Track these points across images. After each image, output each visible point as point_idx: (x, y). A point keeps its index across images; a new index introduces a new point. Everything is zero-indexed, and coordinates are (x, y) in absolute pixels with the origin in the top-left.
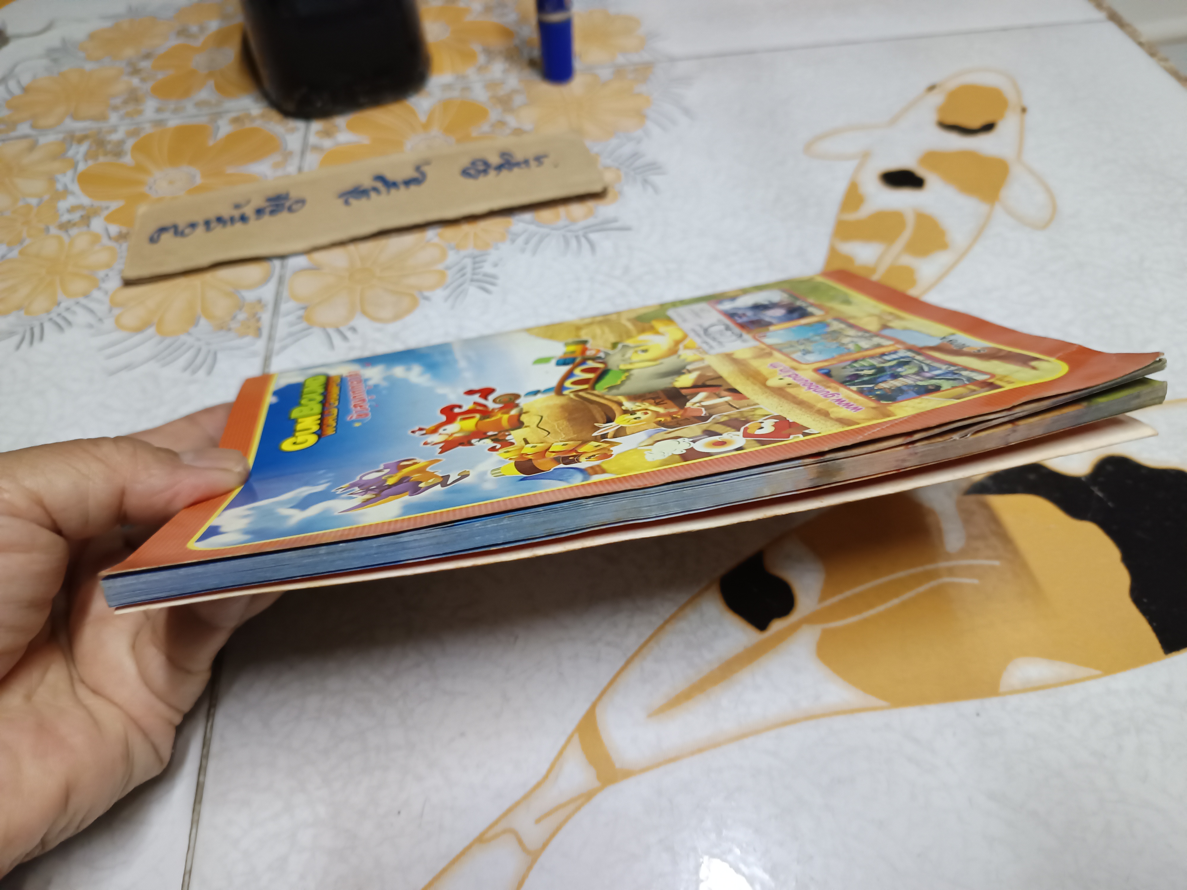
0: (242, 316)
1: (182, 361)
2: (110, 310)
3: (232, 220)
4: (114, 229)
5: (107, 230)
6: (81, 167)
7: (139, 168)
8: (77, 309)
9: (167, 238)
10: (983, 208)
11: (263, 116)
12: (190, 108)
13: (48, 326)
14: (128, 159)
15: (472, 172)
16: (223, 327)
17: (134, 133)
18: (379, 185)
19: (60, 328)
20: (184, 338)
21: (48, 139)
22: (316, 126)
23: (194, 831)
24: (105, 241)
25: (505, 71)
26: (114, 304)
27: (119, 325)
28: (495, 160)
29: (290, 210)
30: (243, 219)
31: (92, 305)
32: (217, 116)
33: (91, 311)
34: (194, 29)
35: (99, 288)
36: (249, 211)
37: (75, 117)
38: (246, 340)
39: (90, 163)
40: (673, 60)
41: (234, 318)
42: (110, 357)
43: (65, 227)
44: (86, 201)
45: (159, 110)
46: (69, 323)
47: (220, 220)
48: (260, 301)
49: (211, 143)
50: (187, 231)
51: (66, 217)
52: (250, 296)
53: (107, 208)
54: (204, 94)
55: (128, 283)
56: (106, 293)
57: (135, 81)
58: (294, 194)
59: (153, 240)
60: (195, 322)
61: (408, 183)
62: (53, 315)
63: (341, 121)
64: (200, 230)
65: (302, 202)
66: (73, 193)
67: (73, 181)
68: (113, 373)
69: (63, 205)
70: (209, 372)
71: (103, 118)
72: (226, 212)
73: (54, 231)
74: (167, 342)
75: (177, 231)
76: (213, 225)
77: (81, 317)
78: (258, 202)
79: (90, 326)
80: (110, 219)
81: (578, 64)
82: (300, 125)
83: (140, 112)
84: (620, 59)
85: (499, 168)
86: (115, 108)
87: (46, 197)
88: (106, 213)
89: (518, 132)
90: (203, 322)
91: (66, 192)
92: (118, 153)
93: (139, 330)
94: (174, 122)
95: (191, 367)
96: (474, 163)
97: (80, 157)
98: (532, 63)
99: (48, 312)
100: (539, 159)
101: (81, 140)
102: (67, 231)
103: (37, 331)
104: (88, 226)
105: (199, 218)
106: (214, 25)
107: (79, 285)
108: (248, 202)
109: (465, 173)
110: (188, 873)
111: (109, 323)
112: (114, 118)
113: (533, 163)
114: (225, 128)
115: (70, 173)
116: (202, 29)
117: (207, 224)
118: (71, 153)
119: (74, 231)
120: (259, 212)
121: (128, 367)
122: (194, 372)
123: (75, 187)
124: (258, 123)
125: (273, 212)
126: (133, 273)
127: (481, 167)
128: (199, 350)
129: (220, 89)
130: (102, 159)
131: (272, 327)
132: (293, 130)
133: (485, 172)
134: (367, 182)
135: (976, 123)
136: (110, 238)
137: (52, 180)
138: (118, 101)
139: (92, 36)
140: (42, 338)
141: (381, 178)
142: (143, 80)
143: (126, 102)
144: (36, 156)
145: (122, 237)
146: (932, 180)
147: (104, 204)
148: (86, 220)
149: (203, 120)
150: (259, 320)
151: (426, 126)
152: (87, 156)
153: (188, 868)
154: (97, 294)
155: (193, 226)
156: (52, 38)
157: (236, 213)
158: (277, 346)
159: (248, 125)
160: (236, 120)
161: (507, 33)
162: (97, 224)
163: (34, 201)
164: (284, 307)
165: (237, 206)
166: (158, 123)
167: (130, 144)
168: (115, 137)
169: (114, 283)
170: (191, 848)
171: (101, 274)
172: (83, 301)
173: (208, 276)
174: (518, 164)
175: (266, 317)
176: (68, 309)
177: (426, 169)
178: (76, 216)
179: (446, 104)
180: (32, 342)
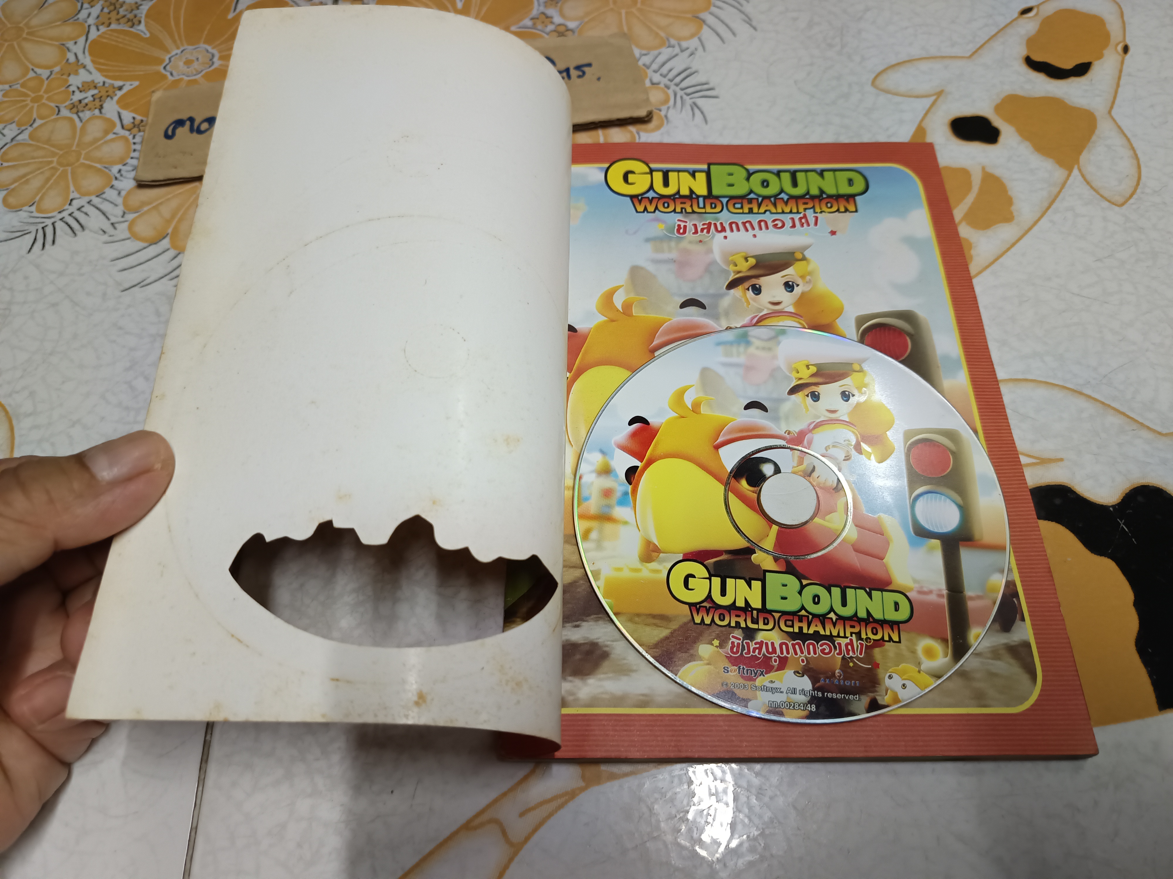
2: (124, 214)
4: (127, 116)
5: (120, 117)
6: (93, 34)
7: (154, 41)
8: (89, 209)
9: (182, 133)
10: (1059, 174)
13: (60, 227)
14: (141, 29)
19: (72, 230)
23: (200, 789)
24: (118, 129)
26: (127, 207)
27: (132, 233)
31: (105, 207)
33: (103, 213)
35: (112, 187)
39: (102, 29)
42: (124, 270)
43: (76, 108)
44: (99, 78)
46: (81, 225)
51: (78, 96)
53: (120, 89)
55: (141, 184)
56: (119, 193)
59: (168, 135)
62: (65, 215)
66: (84, 67)
67: (84, 51)
68: (124, 289)
69: (75, 81)
75: (193, 126)
77: (93, 220)
79: (103, 231)
80: (123, 102)
87: (58, 69)
88: (119, 95)
91: (78, 65)
92: (131, 20)
93: (153, 241)
97: (91, 21)
99: (60, 209)
100: (582, 69)
101: (92, 3)
102: (78, 113)
103: (49, 232)
104: (101, 109)
107: (92, 181)
110: (194, 830)
111: (122, 229)
115: (81, 42)
119: (85, 114)
121: (142, 284)
123: (87, 60)
126: (146, 174)
135: (1068, 65)
136: (123, 125)
137: (63, 48)
140: (54, 240)
144: (45, 16)
145: (137, 126)
146: (1008, 133)
147: (115, 84)
148: (97, 101)
153: (194, 825)
154: (110, 193)
162: (110, 108)
167: (143, 9)
169: (127, 182)
170: (198, 805)
171: (115, 170)
172: (96, 201)
176: (79, 209)
178: (87, 96)
180: (44, 244)
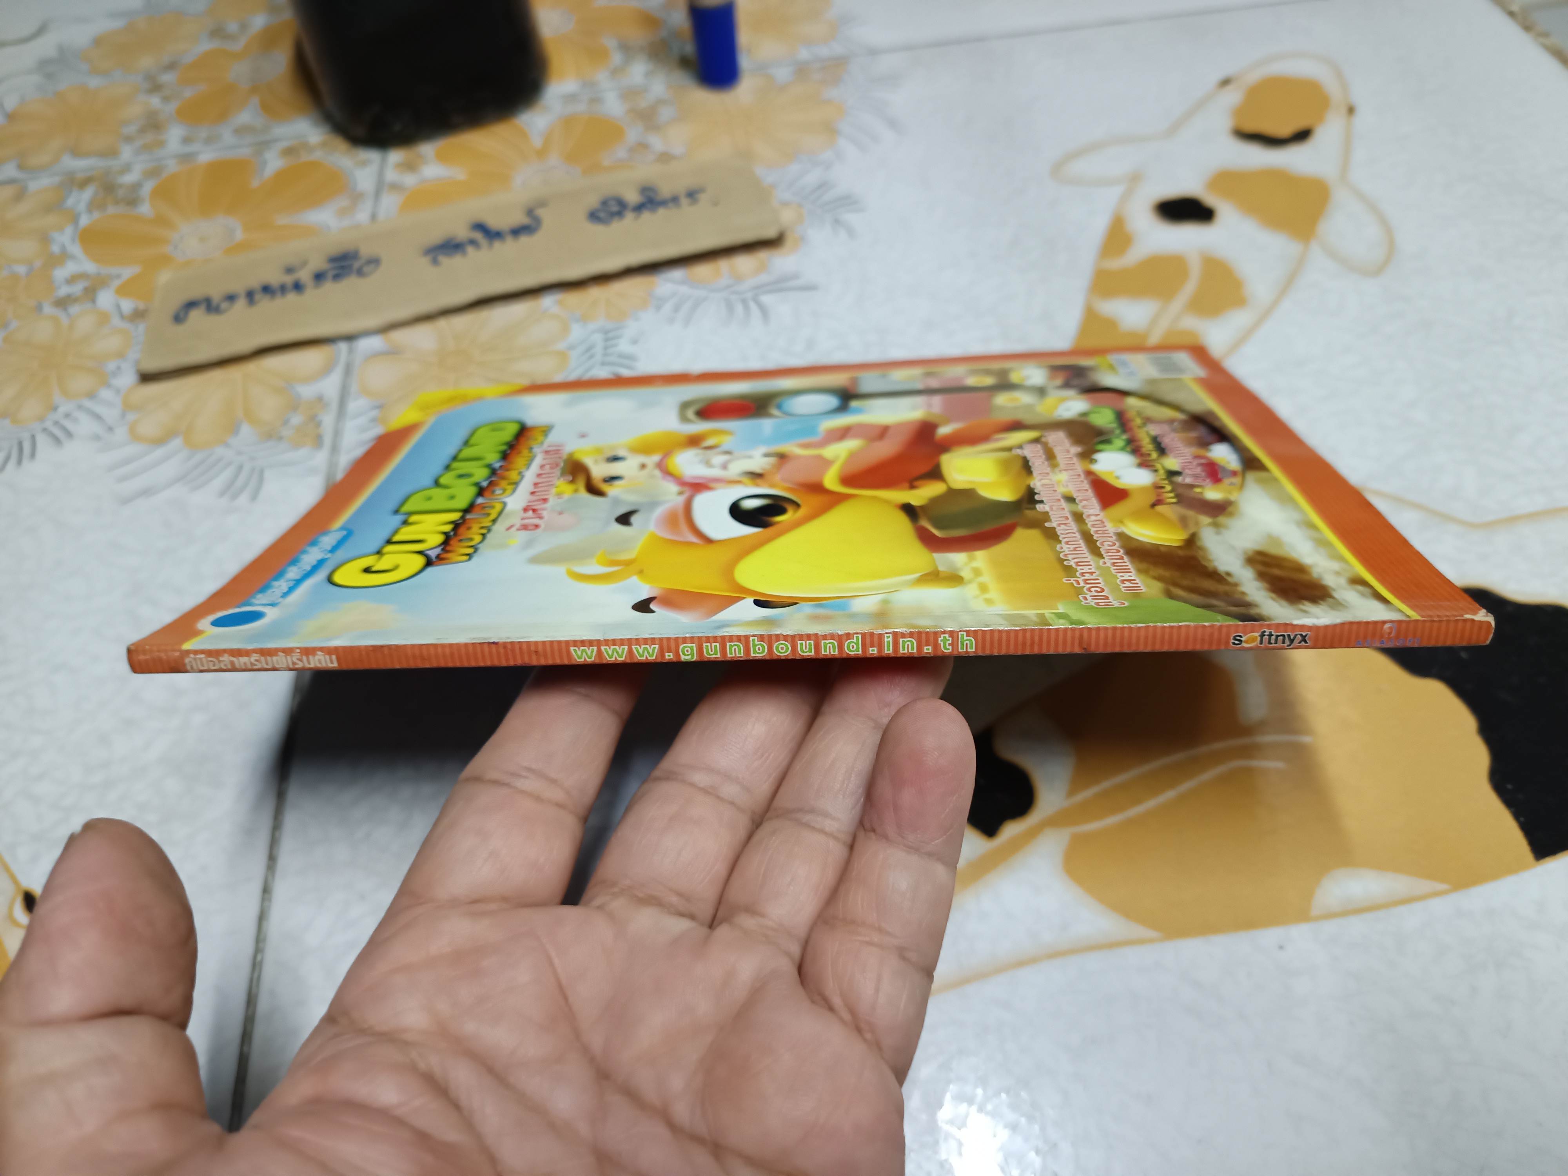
0: (296, 420)
1: (218, 483)
2: (123, 415)
3: (283, 289)
4: (127, 305)
5: (118, 307)
6: (84, 221)
7: (161, 221)
8: (80, 415)
9: (196, 316)
10: (1293, 248)
11: (324, 145)
12: (227, 136)
13: (41, 439)
14: (145, 209)
15: (602, 215)
16: (271, 435)
17: (153, 173)
18: (478, 236)
19: (57, 441)
20: (220, 451)
21: (41, 184)
22: (395, 156)
24: (116, 321)
25: (648, 74)
26: (128, 407)
27: (134, 436)
28: (632, 197)
29: (360, 272)
30: (298, 287)
31: (100, 409)
32: (262, 146)
33: (98, 417)
34: (233, 27)
35: (109, 386)
36: (305, 275)
37: (76, 153)
38: (303, 452)
39: (96, 215)
40: (873, 52)
41: (286, 422)
42: (123, 479)
43: (63, 303)
44: (89, 267)
45: (186, 140)
46: (69, 434)
47: (267, 289)
48: (320, 398)
49: (255, 183)
50: (224, 305)
51: (64, 291)
52: (307, 391)
53: (118, 276)
54: (246, 116)
55: (146, 378)
56: (118, 391)
57: (155, 101)
58: (365, 251)
59: (178, 318)
60: (235, 430)
61: (517, 232)
62: (48, 424)
63: (428, 149)
64: (241, 304)
65: (375, 262)
66: (72, 257)
67: (73, 240)
68: (127, 501)
69: (61, 273)
70: (254, 497)
71: (112, 153)
72: (275, 278)
73: (48, 309)
74: (198, 457)
75: (210, 306)
76: (257, 297)
77: (84, 426)
78: (317, 263)
79: (97, 438)
80: (123, 291)
81: (745, 62)
82: (373, 156)
83: (161, 144)
84: (804, 54)
85: (639, 208)
86: (129, 139)
87: (38, 264)
88: (116, 283)
89: (665, 158)
90: (246, 429)
91: (64, 256)
92: (133, 201)
93: (160, 441)
94: (206, 156)
95: (230, 491)
96: (603, 201)
97: (82, 207)
98: (684, 63)
99: (41, 419)
100: (692, 195)
101: (83, 184)
102: (65, 309)
103: (27, 447)
104: (93, 301)
105: (239, 287)
106: (259, 21)
107: (81, 382)
108: (304, 264)
109: (593, 214)
111: (121, 433)
112: (127, 153)
113: (684, 201)
114: (274, 163)
115: (69, 230)
116: (244, 27)
117: (250, 295)
118: (70, 202)
119: (74, 309)
120: (319, 277)
121: (147, 492)
122: (235, 497)
123: (76, 249)
124: (318, 155)
125: (337, 277)
126: (153, 365)
127: (615, 208)
128: (240, 468)
129: (267, 109)
130: (111, 210)
131: (338, 433)
132: (364, 164)
133: (620, 214)
134: (462, 233)
135: (1284, 130)
136: (122, 316)
137: (45, 239)
138: (131, 129)
139: (98, 42)
140: (33, 455)
141: (480, 227)
142: (166, 99)
143: (142, 131)
144: (24, 207)
145: (138, 315)
146: (1225, 210)
147: (114, 270)
148: (90, 293)
149: (244, 152)
150: (319, 424)
151: (542, 153)
152: (92, 206)
154: (106, 394)
155: (231, 298)
156: (45, 46)
157: (289, 279)
159: (305, 158)
160: (289, 152)
161: (649, 21)
162: (106, 299)
163: (21, 269)
164: (353, 406)
165: (289, 270)
166: (186, 158)
167: (148, 187)
168: (129, 178)
169: (127, 378)
171: (111, 366)
172: (88, 404)
173: (251, 367)
174: (664, 203)
175: (328, 420)
176: (67, 416)
177: (540, 212)
178: (77, 289)
179: (568, 122)
180: (20, 462)
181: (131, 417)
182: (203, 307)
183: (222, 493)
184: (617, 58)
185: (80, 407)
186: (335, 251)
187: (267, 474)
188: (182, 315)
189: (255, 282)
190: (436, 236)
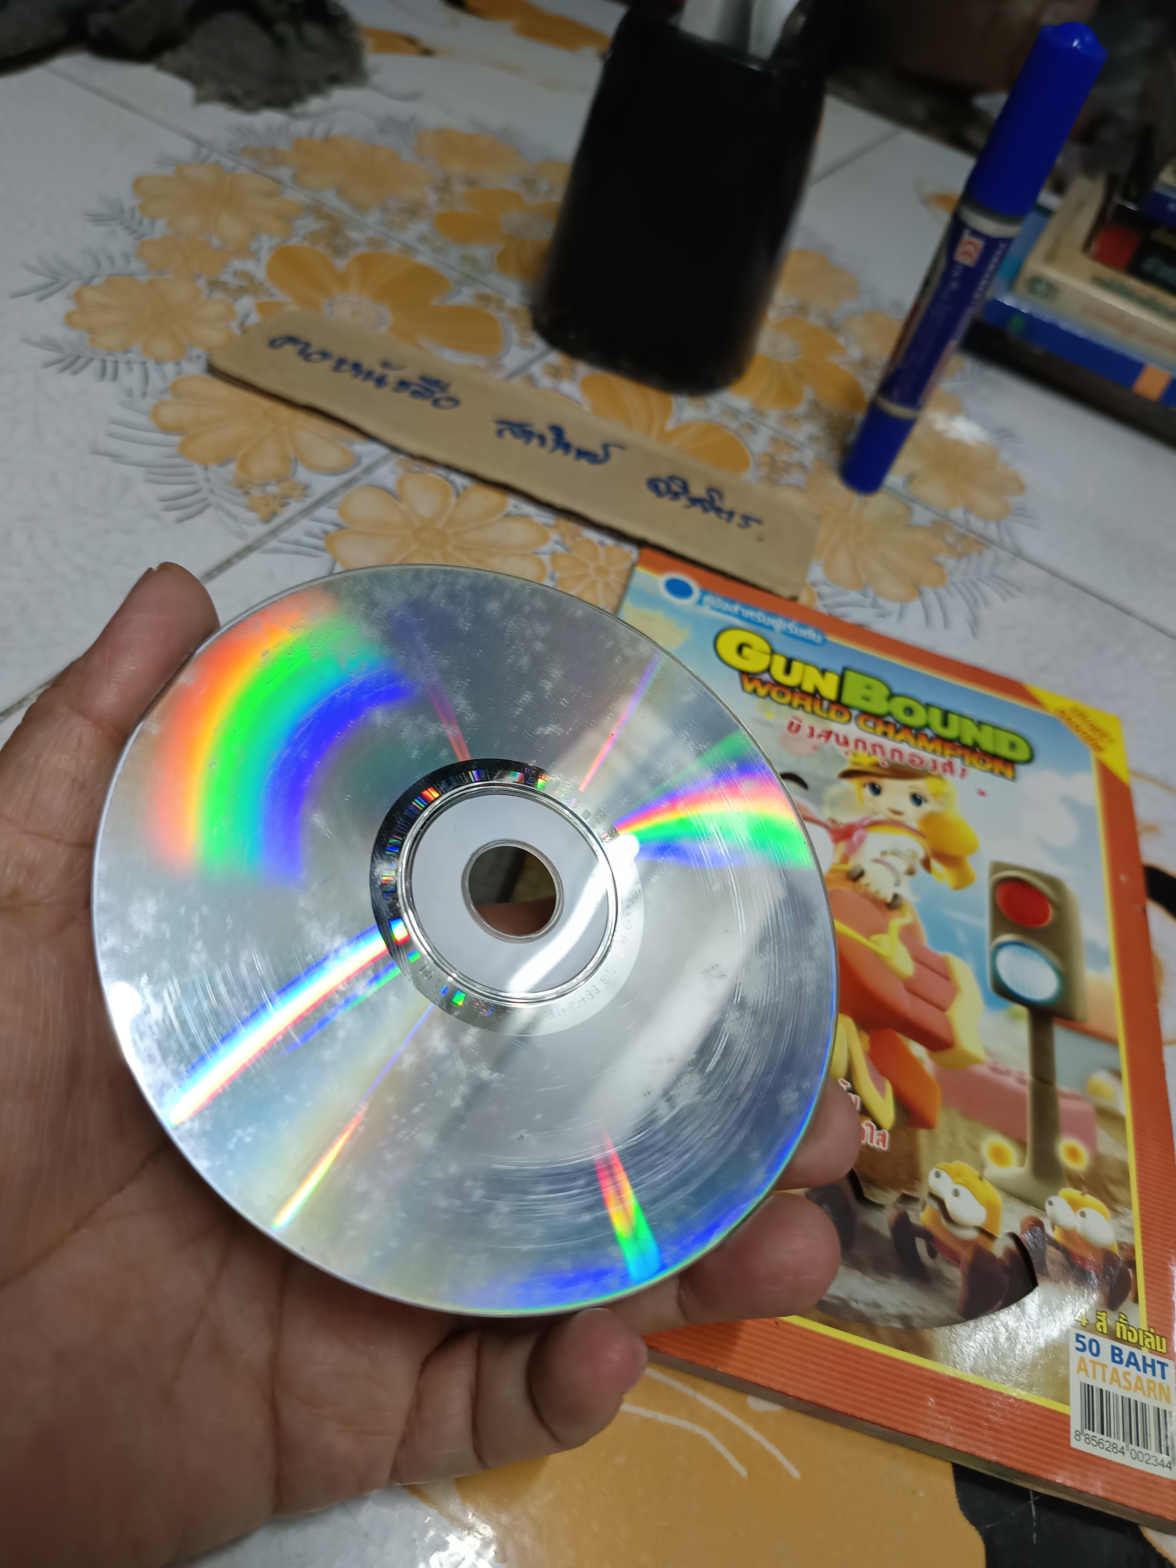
0: (272, 489)
1: (169, 490)
2: (163, 392)
3: (369, 375)
4: (254, 319)
5: (247, 316)
6: (294, 242)
7: (342, 280)
8: (137, 369)
9: (290, 350)
11: (514, 312)
12: (453, 256)
13: (94, 366)
14: (341, 264)
15: (662, 487)
16: (243, 486)
17: (375, 243)
18: (550, 437)
19: (103, 374)
20: (197, 469)
21: (295, 196)
22: (555, 358)
24: (234, 324)
25: (812, 438)
26: (173, 388)
27: (154, 414)
28: (698, 490)
29: (436, 402)
30: (380, 381)
31: (154, 375)
32: (469, 280)
33: (146, 379)
35: (178, 364)
36: (393, 376)
37: (341, 192)
38: (251, 515)
39: (306, 244)
40: (1018, 554)
41: (264, 485)
42: (112, 435)
43: (215, 284)
44: (260, 274)
45: (423, 239)
46: (115, 376)
47: (357, 367)
48: (306, 487)
49: (435, 302)
50: (315, 357)
51: (225, 277)
52: (303, 474)
53: (272, 295)
54: (481, 252)
55: (212, 369)
56: (179, 373)
57: (432, 198)
58: (453, 391)
59: (273, 343)
61: (581, 454)
62: (110, 359)
63: (583, 369)
64: (328, 364)
65: (455, 402)
66: (258, 261)
67: (271, 249)
68: (96, 452)
69: (238, 264)
70: (180, 521)
71: (364, 210)
72: (370, 362)
73: (202, 283)
74: (178, 461)
75: (305, 352)
76: (345, 367)
77: (131, 379)
78: (411, 374)
79: (130, 393)
80: (263, 307)
82: (540, 344)
83: (402, 228)
85: (695, 501)
86: (385, 209)
87: (231, 247)
88: (266, 299)
90: (232, 467)
91: (255, 255)
92: (340, 252)
93: (165, 429)
94: (424, 258)
95: (170, 503)
96: (672, 478)
97: (303, 231)
99: (110, 352)
100: (747, 520)
101: (322, 217)
102: (211, 291)
103: (80, 363)
104: (236, 299)
105: (338, 350)
107: (164, 347)
108: (402, 368)
109: (653, 484)
111: (149, 402)
112: (373, 218)
113: (737, 520)
114: (465, 297)
115: (276, 240)
116: (551, 191)
117: (341, 362)
118: (299, 223)
119: (218, 295)
120: (403, 384)
121: (116, 457)
122: (168, 509)
123: (265, 256)
124: (500, 316)
125: (415, 394)
126: (225, 364)
127: (675, 488)
128: (198, 491)
129: (502, 258)
130: (320, 248)
131: (290, 522)
132: (527, 345)
133: (676, 496)
134: (540, 426)
136: (242, 324)
137: (254, 234)
138: (394, 204)
139: (441, 132)
140: (76, 373)
141: (558, 431)
142: (441, 201)
143: (401, 210)
144: (266, 203)
147: (274, 289)
148: (241, 291)
149: (453, 275)
150: (284, 505)
152: (310, 236)
154: (170, 369)
155: (325, 355)
156: (403, 110)
157: (378, 370)
158: (273, 543)
159: (490, 310)
160: (484, 298)
162: (246, 303)
163: (216, 242)
164: (323, 512)
165: (386, 365)
166: (408, 249)
167: (360, 250)
168: (355, 235)
169: (197, 363)
171: (196, 351)
172: (151, 366)
174: (719, 511)
175: (294, 507)
176: (129, 363)
177: (614, 451)
178: (236, 283)
179: (711, 428)
180: (63, 370)
181: (167, 397)
182: (300, 347)
183: (163, 500)
184: (801, 408)
185: (144, 363)
186: (432, 373)
187: (209, 512)
188: (278, 343)
189: (352, 356)
190: (516, 416)
